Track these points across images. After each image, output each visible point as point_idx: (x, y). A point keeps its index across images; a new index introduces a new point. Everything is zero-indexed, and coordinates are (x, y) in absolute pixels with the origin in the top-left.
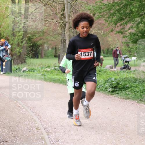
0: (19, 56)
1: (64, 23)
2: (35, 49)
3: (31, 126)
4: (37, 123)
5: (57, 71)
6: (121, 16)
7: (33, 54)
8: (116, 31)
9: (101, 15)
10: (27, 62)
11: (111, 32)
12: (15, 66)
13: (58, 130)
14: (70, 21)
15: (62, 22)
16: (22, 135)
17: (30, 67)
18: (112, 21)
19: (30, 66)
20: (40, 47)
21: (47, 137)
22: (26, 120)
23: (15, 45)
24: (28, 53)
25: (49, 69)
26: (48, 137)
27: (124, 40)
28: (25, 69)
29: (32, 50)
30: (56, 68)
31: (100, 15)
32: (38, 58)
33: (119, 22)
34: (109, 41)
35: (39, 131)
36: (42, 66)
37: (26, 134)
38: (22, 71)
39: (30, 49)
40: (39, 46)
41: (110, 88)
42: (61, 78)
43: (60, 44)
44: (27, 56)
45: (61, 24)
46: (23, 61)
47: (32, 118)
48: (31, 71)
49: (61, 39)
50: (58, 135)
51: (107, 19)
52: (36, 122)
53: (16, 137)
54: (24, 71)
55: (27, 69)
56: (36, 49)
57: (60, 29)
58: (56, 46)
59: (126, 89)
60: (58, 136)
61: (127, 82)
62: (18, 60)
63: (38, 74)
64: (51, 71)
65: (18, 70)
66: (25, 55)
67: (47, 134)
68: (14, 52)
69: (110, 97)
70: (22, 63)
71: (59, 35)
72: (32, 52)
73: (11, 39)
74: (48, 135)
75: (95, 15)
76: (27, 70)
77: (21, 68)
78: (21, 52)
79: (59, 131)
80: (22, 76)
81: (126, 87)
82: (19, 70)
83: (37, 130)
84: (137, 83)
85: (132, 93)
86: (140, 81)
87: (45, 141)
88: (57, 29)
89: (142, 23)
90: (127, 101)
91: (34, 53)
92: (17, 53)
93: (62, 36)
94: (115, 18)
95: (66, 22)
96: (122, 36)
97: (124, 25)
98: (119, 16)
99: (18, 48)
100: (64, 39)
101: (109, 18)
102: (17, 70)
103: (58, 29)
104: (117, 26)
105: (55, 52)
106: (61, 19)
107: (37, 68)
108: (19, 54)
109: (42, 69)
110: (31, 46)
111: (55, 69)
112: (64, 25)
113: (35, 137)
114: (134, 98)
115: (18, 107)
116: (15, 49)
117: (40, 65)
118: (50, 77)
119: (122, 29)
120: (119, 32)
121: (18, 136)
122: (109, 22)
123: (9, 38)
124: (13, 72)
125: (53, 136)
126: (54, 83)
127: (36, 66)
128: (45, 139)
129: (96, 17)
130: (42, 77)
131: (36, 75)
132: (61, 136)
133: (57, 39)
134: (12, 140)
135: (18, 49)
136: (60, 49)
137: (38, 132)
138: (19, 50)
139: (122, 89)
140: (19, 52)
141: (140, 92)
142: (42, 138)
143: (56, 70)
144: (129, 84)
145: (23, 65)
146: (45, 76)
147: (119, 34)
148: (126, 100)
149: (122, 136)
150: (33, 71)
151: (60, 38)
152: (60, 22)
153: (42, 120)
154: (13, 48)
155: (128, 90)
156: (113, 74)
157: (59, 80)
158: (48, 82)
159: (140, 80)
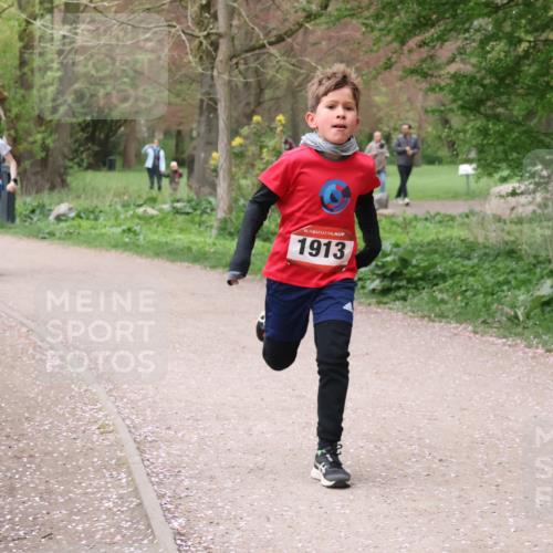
0: (44, 162)
1: (213, 38)
2: (102, 136)
3: (79, 420)
4: (100, 410)
5: (181, 218)
6: (424, 13)
7: (96, 154)
8: (404, 67)
9: (349, 6)
10: (73, 185)
11: (386, 68)
12: (28, 199)
13: (180, 435)
14: (235, 31)
15: (205, 33)
16: (47, 454)
17: (84, 204)
18: (389, 31)
19: (83, 196)
20: (120, 127)
21: (138, 458)
22: (63, 398)
23: (27, 121)
24: (76, 151)
25: (151, 211)
26: (143, 460)
27: (432, 101)
28: (62, 208)
29: (92, 139)
30: (179, 205)
31: (346, 9)
32: (111, 167)
33: (415, 35)
34: (377, 106)
35: (111, 436)
36: (126, 198)
37: (62, 449)
38: (52, 218)
39: (81, 135)
40: (118, 124)
41: (374, 280)
42: (196, 243)
43: (196, 117)
44: (72, 160)
45: (201, 43)
46: (58, 182)
47: (86, 391)
48: (88, 219)
49: (199, 97)
50: (178, 453)
51: (371, 21)
52: (99, 405)
53: (25, 460)
54: (59, 218)
55: (70, 209)
56: (107, 137)
57: (197, 60)
58: (181, 124)
59: (435, 282)
60: (180, 456)
61: (436, 256)
62: (39, 177)
63: (112, 226)
64: (161, 216)
65: (38, 212)
66: (65, 157)
67: (138, 448)
68: (23, 147)
69: (376, 312)
70: (52, 188)
71: (191, 84)
72: (89, 149)
73: (14, 98)
74: (142, 452)
75: (329, 9)
76: (72, 215)
77: (51, 204)
78: (51, 145)
79: (183, 436)
80: (52, 234)
81: (435, 277)
82: (42, 213)
83: (102, 433)
84: (476, 261)
85: (455, 296)
86: (486, 254)
87: (130, 473)
88: (185, 60)
89: (500, 39)
90: (437, 324)
91: (96, 148)
92: (37, 148)
93: (202, 86)
94: (402, 17)
95: (220, 36)
96: (425, 85)
97: (434, 47)
98: (417, 11)
99: (39, 132)
100: (210, 99)
101: (378, 17)
102: (33, 211)
103: (190, 62)
104: (406, 48)
105: (177, 146)
106: (200, 24)
107: (110, 206)
108: (43, 154)
109: (127, 211)
110: (88, 125)
111: (174, 208)
112: (212, 44)
113: (95, 460)
114: (460, 313)
115: (34, 349)
116: (29, 133)
117: (118, 194)
118: (155, 237)
119: (424, 61)
120: (413, 72)
121: (31, 456)
122: (376, 34)
123: (6, 94)
124: (18, 220)
125: (161, 455)
126: (168, 259)
127: (104, 197)
128: (129, 467)
129: (330, 16)
130: (127, 240)
131: (103, 231)
132: (187, 456)
133: (184, 100)
134: (8, 469)
135: (39, 136)
136: (195, 134)
137: (106, 443)
138: (44, 139)
139: (420, 282)
140: (45, 148)
141: (486, 294)
142: (121, 464)
143: (177, 212)
144: (444, 265)
145: (55, 195)
146: (135, 233)
147: (415, 78)
148: (431, 324)
149: (413, 455)
150: (92, 216)
151: (197, 94)
152: (197, 32)
153: (122, 399)
154: (21, 133)
155: (441, 286)
156: (387, 228)
157: (189, 249)
158: (147, 257)
159: (485, 247)
